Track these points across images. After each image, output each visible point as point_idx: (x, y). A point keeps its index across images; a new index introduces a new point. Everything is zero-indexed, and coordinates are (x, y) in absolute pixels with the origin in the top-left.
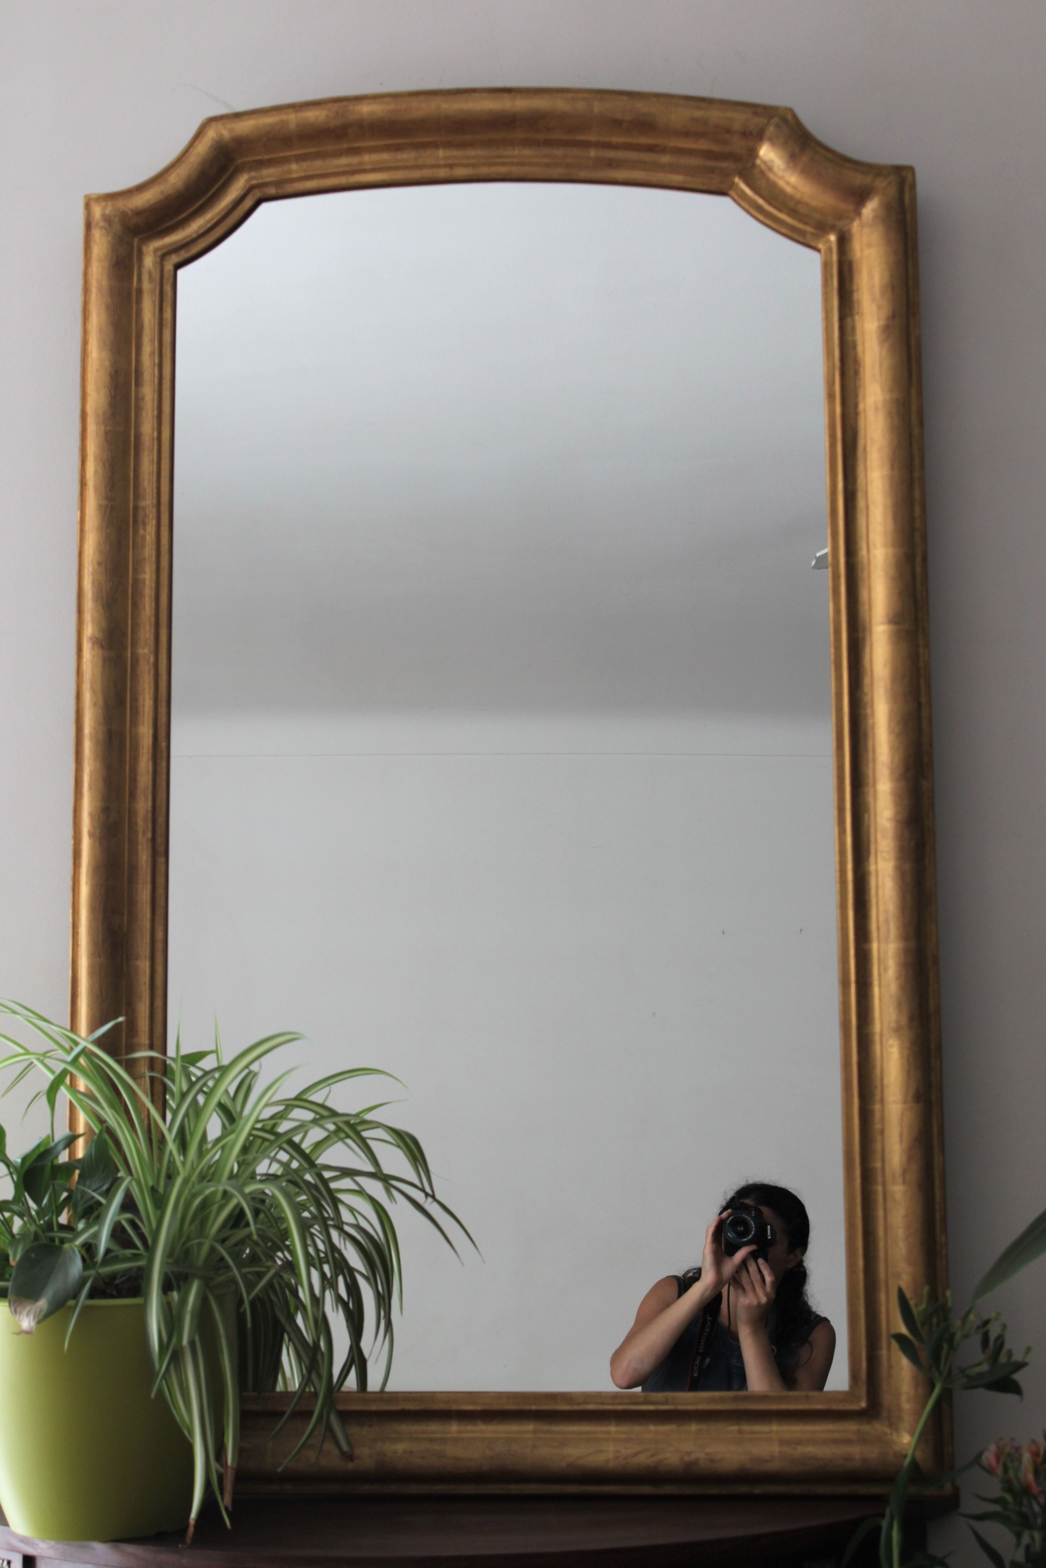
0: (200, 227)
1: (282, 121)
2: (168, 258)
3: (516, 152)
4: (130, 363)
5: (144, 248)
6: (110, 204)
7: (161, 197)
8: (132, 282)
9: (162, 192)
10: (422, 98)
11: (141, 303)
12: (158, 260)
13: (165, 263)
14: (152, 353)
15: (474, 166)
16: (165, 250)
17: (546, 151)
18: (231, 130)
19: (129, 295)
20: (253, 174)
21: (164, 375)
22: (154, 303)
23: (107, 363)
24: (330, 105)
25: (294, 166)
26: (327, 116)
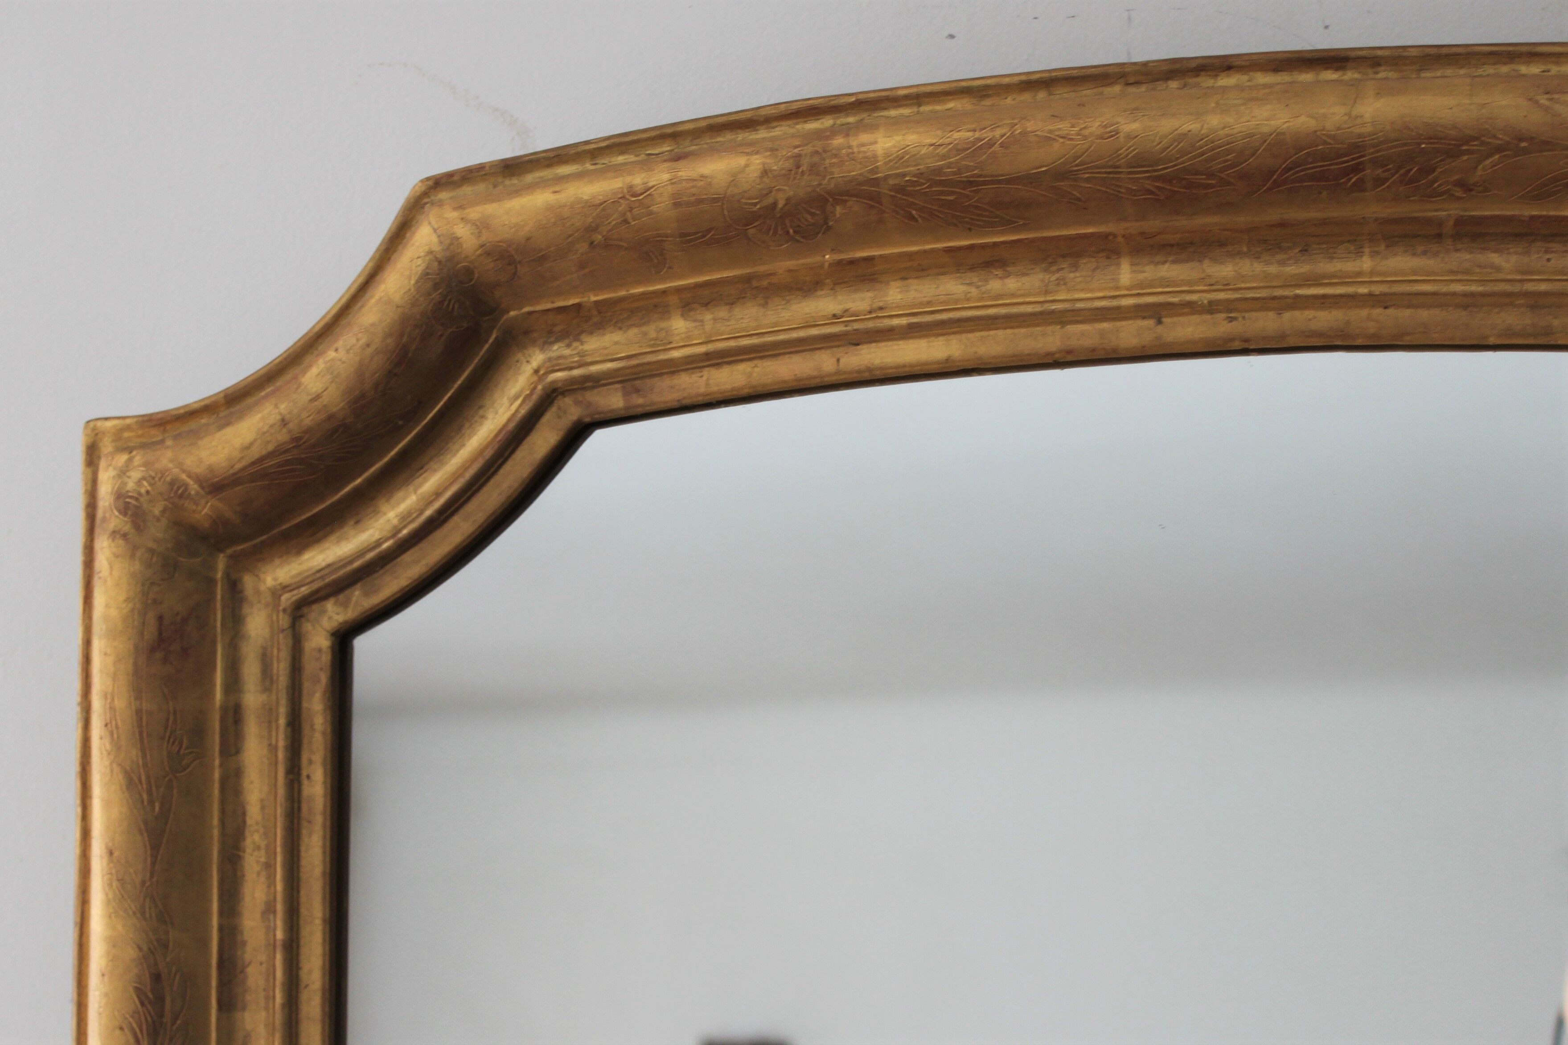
0: (405, 519)
1: (632, 192)
2: (314, 611)
3: (1366, 263)
4: (204, 943)
5: (248, 582)
6: (138, 459)
7: (283, 437)
8: (209, 694)
9: (284, 422)
10: (1064, 94)
11: (238, 751)
12: (284, 621)
13: (307, 627)
14: (269, 909)
15: (1229, 308)
16: (305, 590)
17: (1464, 258)
18: (482, 226)
19: (199, 733)
20: (558, 349)
21: (304, 974)
22: (273, 749)
23: (131, 953)
24: (782, 130)
25: (679, 325)
26: (765, 172)
